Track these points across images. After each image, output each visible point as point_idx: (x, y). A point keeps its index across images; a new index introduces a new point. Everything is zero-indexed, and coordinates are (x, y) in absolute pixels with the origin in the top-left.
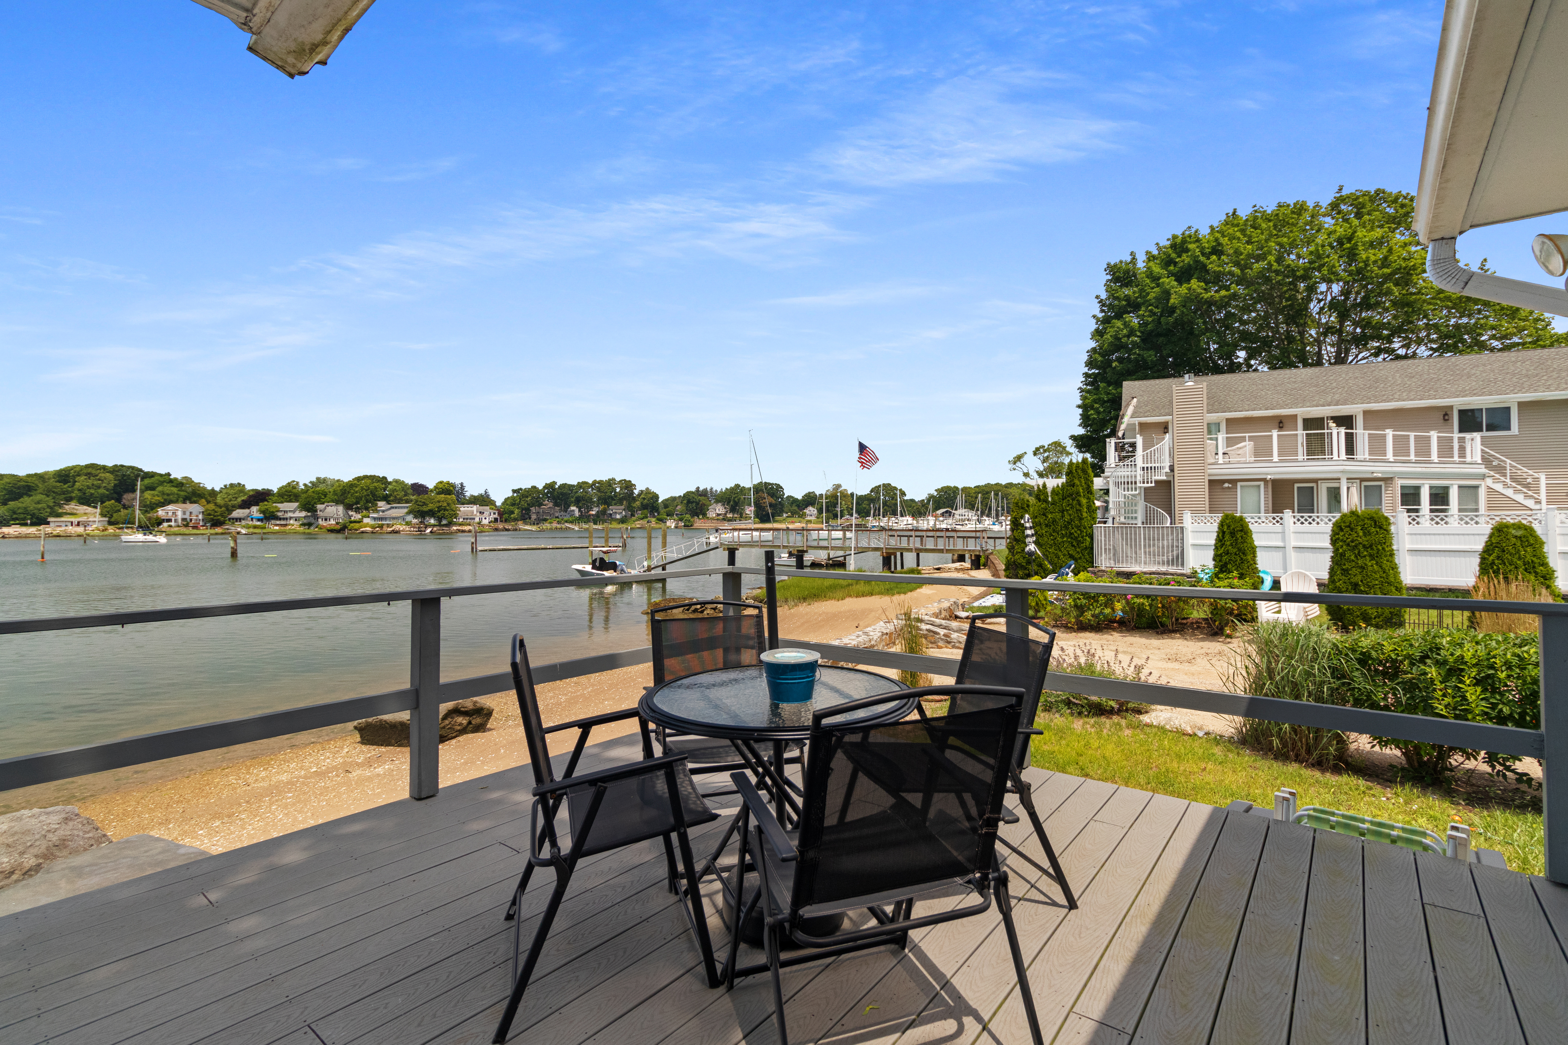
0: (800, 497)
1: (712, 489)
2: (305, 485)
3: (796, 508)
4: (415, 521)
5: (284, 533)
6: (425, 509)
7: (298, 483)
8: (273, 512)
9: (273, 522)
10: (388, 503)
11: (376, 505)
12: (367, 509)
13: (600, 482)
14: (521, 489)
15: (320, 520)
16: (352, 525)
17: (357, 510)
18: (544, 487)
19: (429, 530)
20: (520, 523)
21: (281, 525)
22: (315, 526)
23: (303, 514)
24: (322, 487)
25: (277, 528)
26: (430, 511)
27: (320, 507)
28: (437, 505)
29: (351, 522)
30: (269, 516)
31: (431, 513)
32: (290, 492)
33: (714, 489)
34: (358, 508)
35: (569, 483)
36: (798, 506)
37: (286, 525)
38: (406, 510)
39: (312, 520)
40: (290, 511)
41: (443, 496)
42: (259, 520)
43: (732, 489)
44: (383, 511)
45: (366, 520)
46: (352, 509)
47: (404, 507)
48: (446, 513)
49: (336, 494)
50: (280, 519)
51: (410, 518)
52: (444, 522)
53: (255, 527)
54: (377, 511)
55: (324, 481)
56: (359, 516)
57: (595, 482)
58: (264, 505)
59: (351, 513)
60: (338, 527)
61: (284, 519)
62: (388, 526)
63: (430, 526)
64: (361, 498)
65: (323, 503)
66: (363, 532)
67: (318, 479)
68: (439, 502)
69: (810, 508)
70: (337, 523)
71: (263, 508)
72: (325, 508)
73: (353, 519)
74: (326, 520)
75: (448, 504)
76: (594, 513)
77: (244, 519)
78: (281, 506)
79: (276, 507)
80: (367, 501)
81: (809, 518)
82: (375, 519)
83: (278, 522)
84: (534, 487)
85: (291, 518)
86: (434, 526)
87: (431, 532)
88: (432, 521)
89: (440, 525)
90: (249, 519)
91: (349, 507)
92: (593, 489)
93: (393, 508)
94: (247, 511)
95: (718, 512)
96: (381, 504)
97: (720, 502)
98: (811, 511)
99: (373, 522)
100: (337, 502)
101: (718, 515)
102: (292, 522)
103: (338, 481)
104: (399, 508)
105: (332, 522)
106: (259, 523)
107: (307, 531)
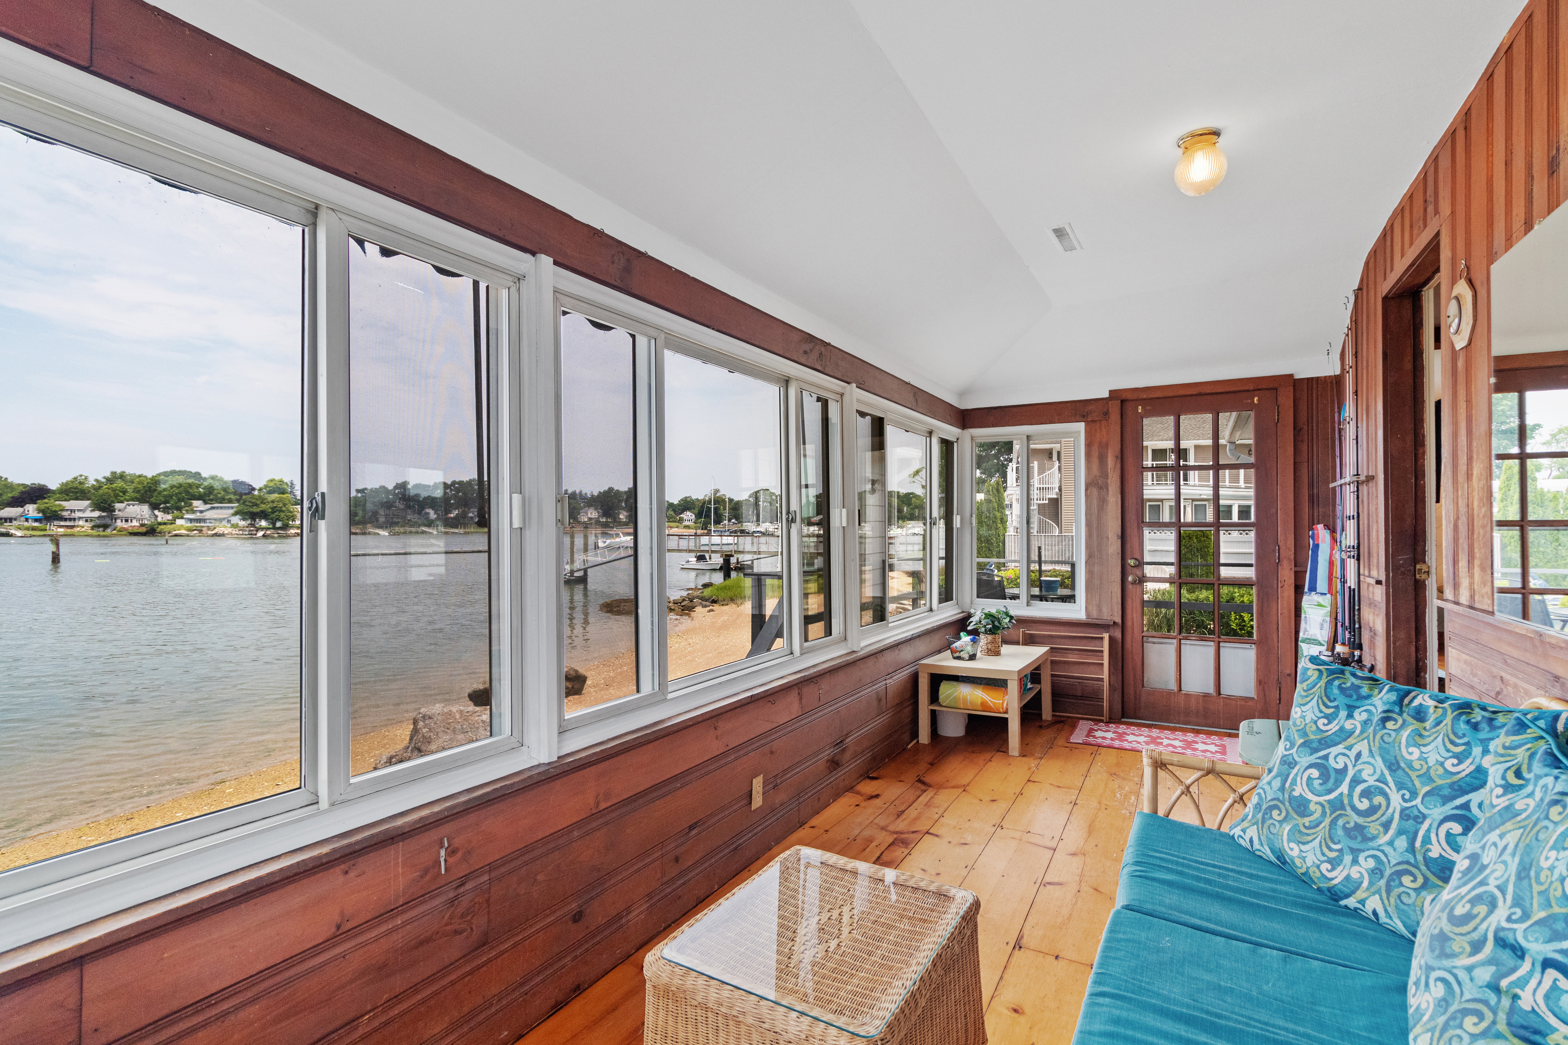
0: (676, 502)
1: (581, 492)
2: (97, 481)
3: (672, 513)
4: (242, 523)
5: (72, 535)
6: (255, 510)
7: (86, 478)
8: (55, 511)
9: (56, 523)
10: (206, 503)
11: (191, 505)
12: (179, 509)
13: (461, 483)
14: (366, 489)
15: (119, 521)
16: (162, 527)
17: (166, 511)
18: (396, 487)
19: (260, 534)
20: (369, 525)
21: (67, 527)
22: (113, 527)
23: (97, 514)
24: (119, 484)
25: (62, 530)
26: (262, 512)
27: (118, 506)
28: (271, 505)
29: (160, 524)
30: (51, 516)
31: (264, 515)
32: (76, 488)
33: (584, 492)
34: (168, 508)
35: (423, 483)
36: (674, 511)
37: (72, 527)
38: (232, 511)
39: (108, 521)
40: (79, 510)
41: (276, 495)
42: (36, 520)
43: (605, 492)
44: (201, 512)
45: (179, 522)
46: (159, 509)
47: (228, 508)
48: (282, 515)
49: (138, 492)
50: (66, 520)
51: (236, 520)
52: (279, 524)
53: (34, 529)
54: (194, 512)
55: (122, 476)
56: (170, 517)
57: (454, 483)
58: (42, 504)
59: (156, 512)
60: (144, 530)
61: (70, 520)
62: (209, 528)
63: (262, 529)
64: (171, 496)
65: (122, 502)
66: (176, 535)
67: (114, 473)
68: (273, 502)
69: (689, 513)
70: (142, 525)
71: (43, 507)
72: (125, 508)
73: (159, 519)
74: (127, 521)
75: (285, 505)
76: (452, 515)
77: (15, 519)
78: (67, 505)
79: (60, 505)
80: (180, 500)
81: (686, 523)
82: (191, 520)
83: (62, 523)
84: (383, 487)
85: (80, 518)
86: (267, 529)
87: (264, 536)
88: (264, 523)
89: (274, 528)
90: (23, 519)
91: (154, 507)
92: (451, 490)
93: (213, 508)
94: (19, 510)
95: (589, 515)
96: (197, 504)
97: (591, 506)
98: (689, 516)
99: (189, 525)
100: (142, 500)
101: (590, 519)
102: (81, 523)
103: (140, 476)
104: (221, 508)
105: (135, 523)
106: (36, 524)
107: (102, 533)
